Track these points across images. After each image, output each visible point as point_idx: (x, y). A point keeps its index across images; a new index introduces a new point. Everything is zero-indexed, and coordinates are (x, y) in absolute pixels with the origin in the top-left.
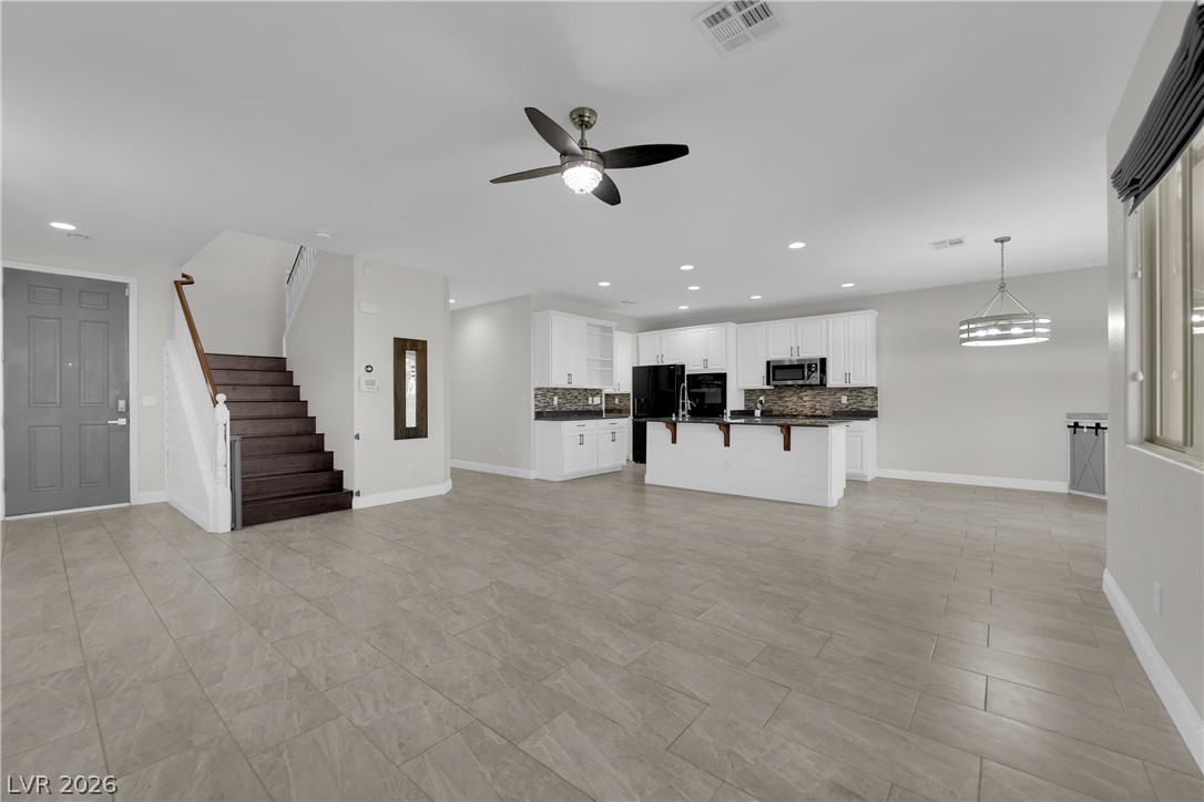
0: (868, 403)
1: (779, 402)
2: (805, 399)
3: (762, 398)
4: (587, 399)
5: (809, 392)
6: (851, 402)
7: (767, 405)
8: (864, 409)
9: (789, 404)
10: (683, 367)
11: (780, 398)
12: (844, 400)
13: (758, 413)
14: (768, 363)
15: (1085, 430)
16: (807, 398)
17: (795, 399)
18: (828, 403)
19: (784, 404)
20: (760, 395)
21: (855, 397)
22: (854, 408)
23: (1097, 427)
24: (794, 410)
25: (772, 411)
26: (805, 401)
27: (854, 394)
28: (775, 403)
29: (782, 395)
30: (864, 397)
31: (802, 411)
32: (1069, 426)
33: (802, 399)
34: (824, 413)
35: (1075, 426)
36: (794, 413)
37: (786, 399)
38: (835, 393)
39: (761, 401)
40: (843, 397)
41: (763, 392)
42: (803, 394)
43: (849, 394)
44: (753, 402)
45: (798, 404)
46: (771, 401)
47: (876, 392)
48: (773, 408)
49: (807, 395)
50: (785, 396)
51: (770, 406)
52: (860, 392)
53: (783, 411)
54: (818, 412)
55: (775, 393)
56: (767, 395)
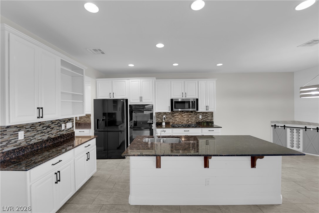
0: (210, 118)
1: (173, 118)
2: (184, 116)
3: (164, 116)
4: (61, 126)
5: (186, 113)
6: (203, 118)
7: (166, 120)
8: (208, 121)
9: (177, 119)
10: (127, 100)
11: (173, 116)
12: (200, 117)
13: (164, 124)
14: (172, 100)
15: (280, 127)
16: (185, 116)
17: (180, 116)
18: (194, 118)
19: (175, 119)
20: (163, 115)
21: (205, 116)
22: (204, 121)
23: (284, 126)
24: (179, 122)
25: (169, 122)
26: (184, 118)
27: (204, 114)
28: (171, 119)
29: (174, 115)
30: (208, 116)
31: (183, 122)
32: (272, 126)
33: (183, 117)
34: (192, 123)
35: (275, 126)
36: (179, 123)
37: (176, 117)
38: (197, 114)
39: (164, 118)
40: (200, 116)
41: (165, 113)
42: (183, 114)
43: (202, 114)
44: (160, 118)
45: (181, 119)
46: (169, 118)
47: (213, 114)
48: (170, 121)
49: (185, 115)
50: (175, 115)
51: (168, 120)
52: (207, 114)
53: (175, 122)
54: (190, 123)
55: (171, 114)
56: (167, 115)
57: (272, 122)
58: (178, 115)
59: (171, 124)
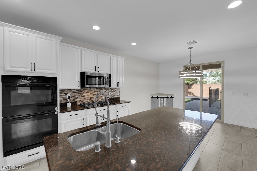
0: (117, 94)
1: (80, 97)
2: (94, 94)
3: (69, 95)
5: (95, 90)
6: (112, 94)
7: (72, 99)
8: (115, 97)
9: (86, 97)
11: (81, 94)
13: (69, 105)
14: (83, 74)
15: (155, 98)
17: (89, 94)
19: (83, 97)
20: (67, 93)
21: (113, 92)
22: (113, 97)
23: (158, 97)
24: (88, 100)
25: (76, 102)
26: (94, 95)
27: (113, 91)
28: (78, 97)
29: (82, 92)
30: (116, 92)
31: (92, 100)
32: (151, 97)
33: (92, 94)
34: (102, 100)
35: (153, 97)
36: (88, 102)
37: (84, 94)
38: (106, 91)
39: (69, 97)
40: (109, 92)
41: (70, 91)
42: (93, 91)
43: (111, 91)
44: (62, 98)
45: (91, 97)
46: (75, 96)
47: (119, 90)
48: (76, 100)
49: (95, 92)
50: (84, 93)
51: (74, 99)
52: (114, 90)
53: (83, 101)
54: (100, 100)
55: (78, 92)
56: (73, 93)
57: (151, 95)
58: (86, 93)
59: (78, 103)
